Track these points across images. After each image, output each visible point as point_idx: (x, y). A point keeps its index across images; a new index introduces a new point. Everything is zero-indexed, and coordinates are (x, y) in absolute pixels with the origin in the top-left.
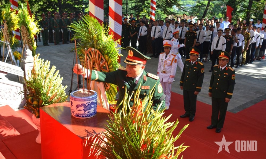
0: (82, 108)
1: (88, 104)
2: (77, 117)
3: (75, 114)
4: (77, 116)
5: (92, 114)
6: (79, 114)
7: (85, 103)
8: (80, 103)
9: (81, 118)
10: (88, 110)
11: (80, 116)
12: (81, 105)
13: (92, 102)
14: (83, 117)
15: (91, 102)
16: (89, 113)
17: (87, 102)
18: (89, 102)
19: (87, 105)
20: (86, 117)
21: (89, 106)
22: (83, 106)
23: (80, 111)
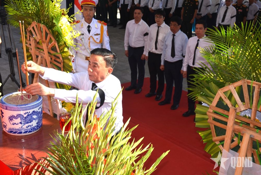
0: (18, 120)
1: (27, 114)
2: (12, 134)
3: (7, 130)
4: (11, 132)
5: (34, 129)
6: (13, 129)
7: (22, 113)
8: (15, 113)
9: (16, 134)
10: (28, 123)
11: (15, 133)
12: (16, 116)
13: (34, 111)
14: (21, 133)
15: (31, 111)
16: (29, 127)
17: (25, 112)
18: (28, 111)
19: (25, 116)
20: (24, 133)
21: (29, 117)
22: (19, 118)
23: (15, 125)
